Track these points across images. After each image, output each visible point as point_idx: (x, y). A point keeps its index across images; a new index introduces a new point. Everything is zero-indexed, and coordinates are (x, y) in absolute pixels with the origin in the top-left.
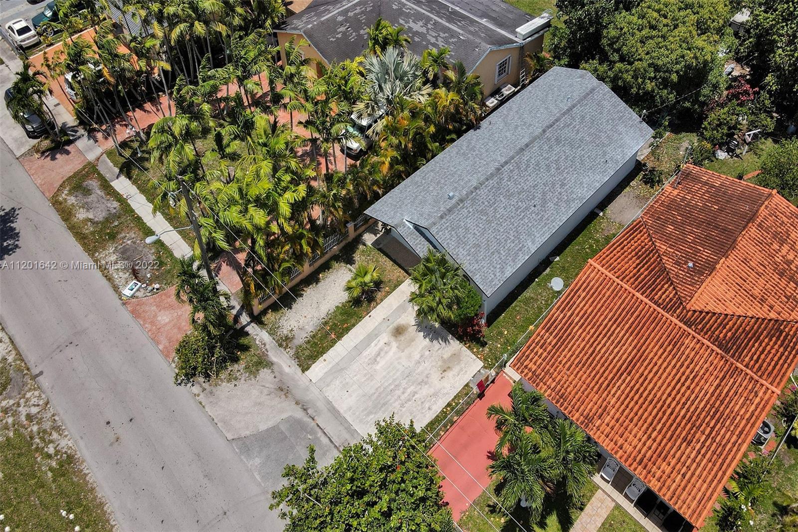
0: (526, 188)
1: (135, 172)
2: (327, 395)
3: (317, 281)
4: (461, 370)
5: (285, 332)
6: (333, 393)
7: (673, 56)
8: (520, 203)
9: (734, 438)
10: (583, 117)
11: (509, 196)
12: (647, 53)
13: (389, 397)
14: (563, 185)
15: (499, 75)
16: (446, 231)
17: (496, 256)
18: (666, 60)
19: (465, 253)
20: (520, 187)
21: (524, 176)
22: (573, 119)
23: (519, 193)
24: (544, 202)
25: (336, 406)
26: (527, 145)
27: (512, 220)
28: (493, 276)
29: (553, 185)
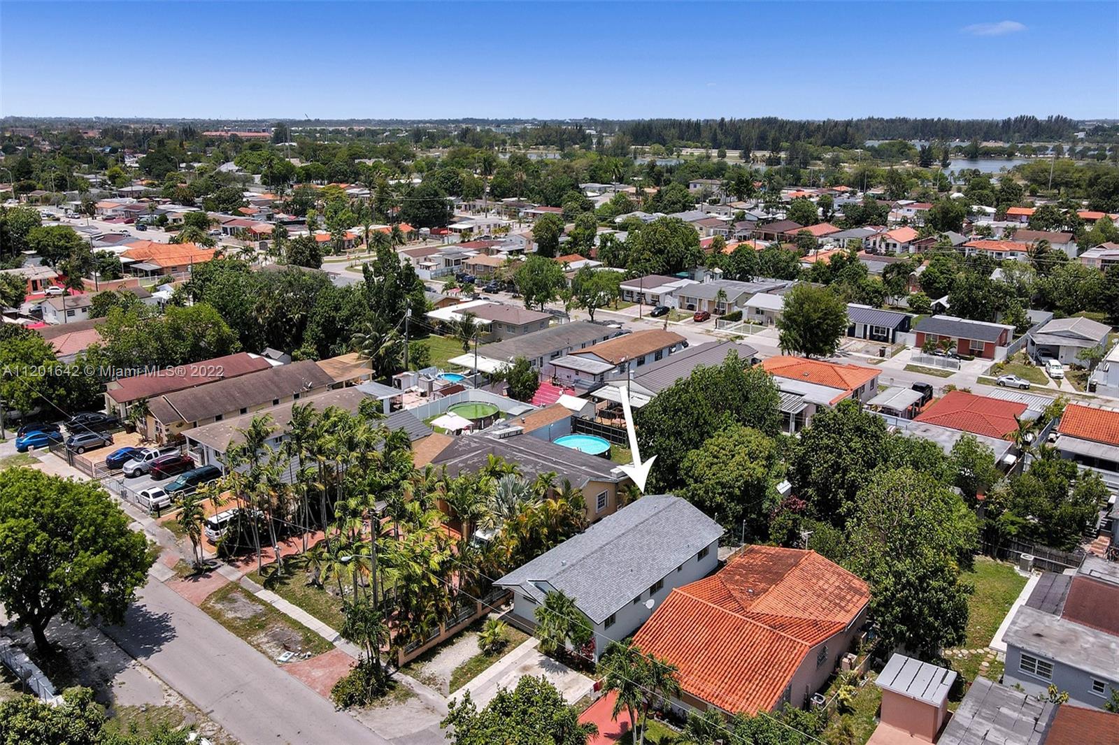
0: (624, 560)
1: (277, 586)
3: (453, 644)
4: (579, 688)
5: (427, 675)
7: (734, 475)
8: (620, 569)
9: (781, 674)
10: (667, 519)
11: (611, 564)
12: (714, 475)
14: (654, 559)
15: (599, 507)
17: (603, 600)
18: (728, 478)
20: (619, 559)
21: (622, 552)
23: (619, 563)
24: (639, 569)
26: (623, 534)
27: (614, 579)
29: (646, 559)
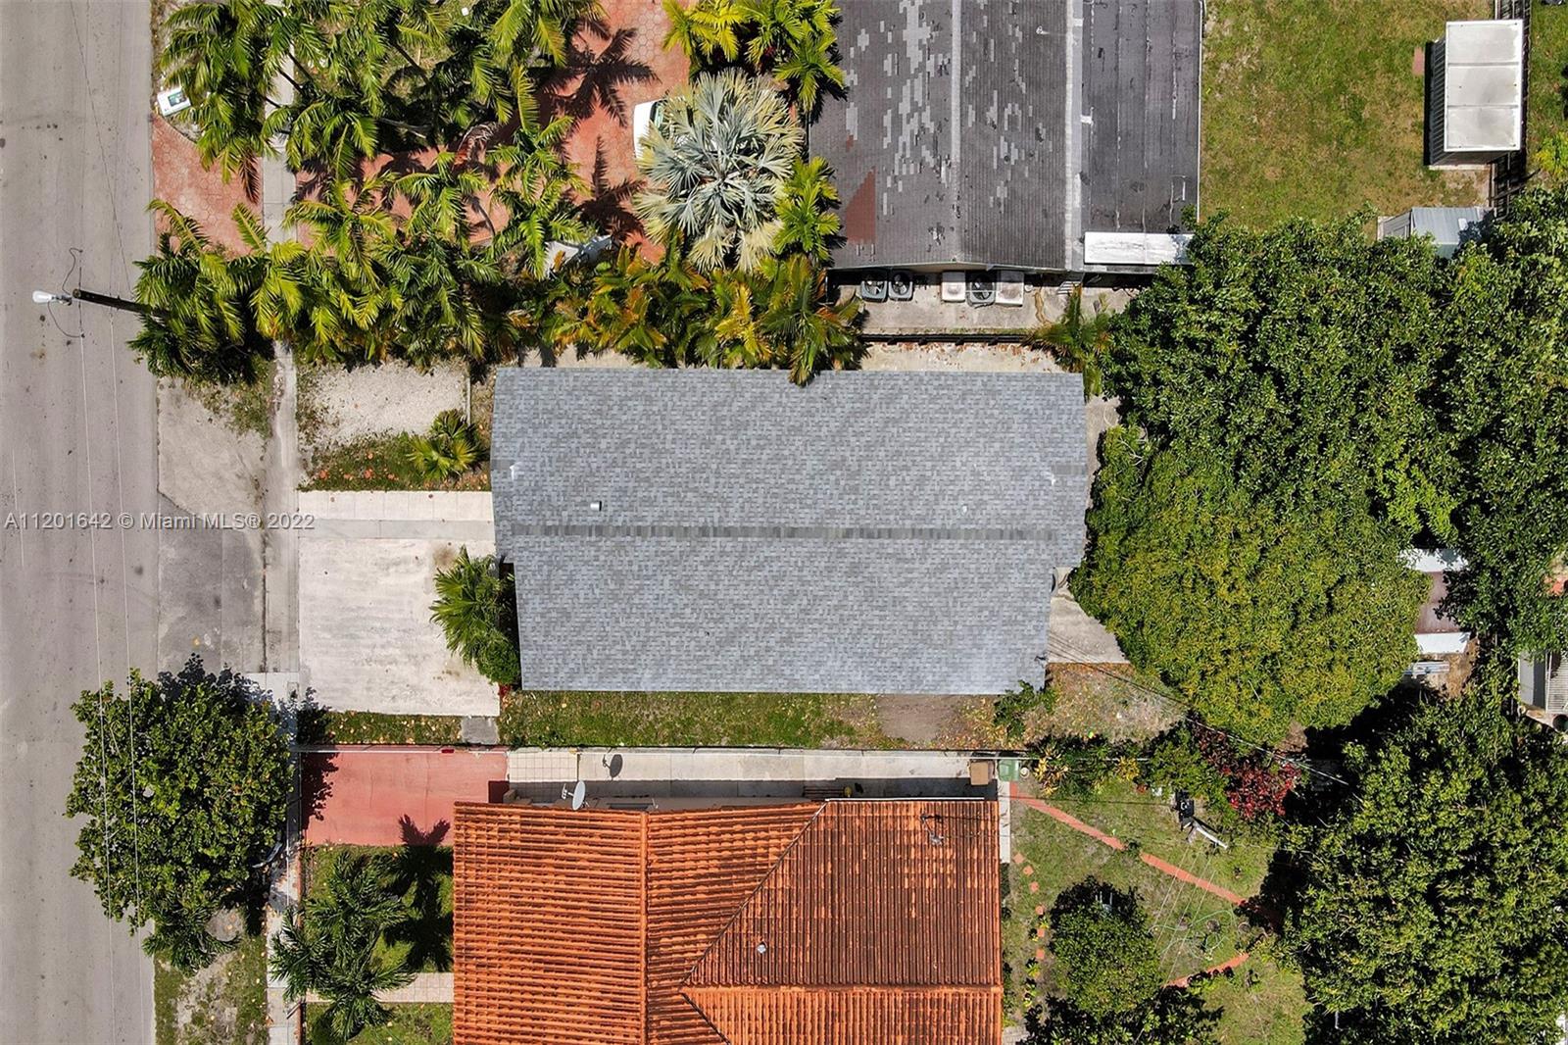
0: (719, 597)
2: (301, 551)
4: (468, 693)
5: (317, 403)
6: (310, 554)
8: (688, 611)
10: (944, 567)
11: (682, 586)
13: (363, 634)
14: (787, 640)
16: (537, 558)
17: (581, 650)
19: (539, 610)
20: (713, 587)
21: (736, 577)
22: (924, 556)
23: (702, 595)
24: (731, 639)
25: (301, 577)
26: (792, 533)
27: (652, 624)
28: (552, 671)
29: (772, 628)
